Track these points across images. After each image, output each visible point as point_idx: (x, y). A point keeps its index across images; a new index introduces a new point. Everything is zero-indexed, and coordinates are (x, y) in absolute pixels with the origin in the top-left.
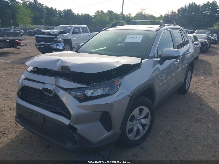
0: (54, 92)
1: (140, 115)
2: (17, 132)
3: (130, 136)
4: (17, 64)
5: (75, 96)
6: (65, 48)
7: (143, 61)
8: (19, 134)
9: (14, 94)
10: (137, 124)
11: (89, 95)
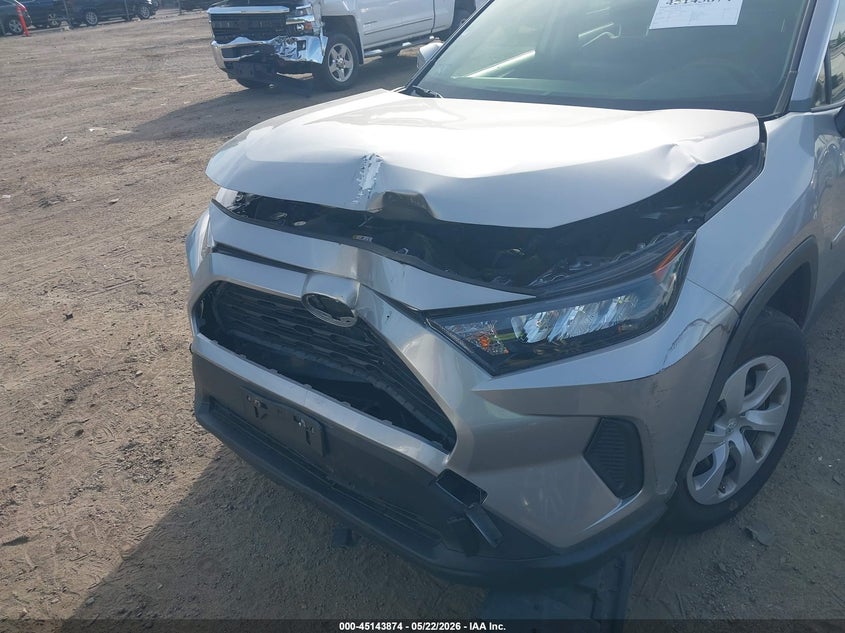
0: (357, 312)
1: (747, 392)
2: (207, 454)
3: (698, 488)
4: (158, 139)
5: (466, 342)
6: (331, 59)
7: (768, 125)
8: (216, 465)
9: (164, 276)
10: (729, 432)
11: (533, 336)
